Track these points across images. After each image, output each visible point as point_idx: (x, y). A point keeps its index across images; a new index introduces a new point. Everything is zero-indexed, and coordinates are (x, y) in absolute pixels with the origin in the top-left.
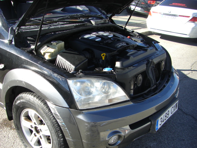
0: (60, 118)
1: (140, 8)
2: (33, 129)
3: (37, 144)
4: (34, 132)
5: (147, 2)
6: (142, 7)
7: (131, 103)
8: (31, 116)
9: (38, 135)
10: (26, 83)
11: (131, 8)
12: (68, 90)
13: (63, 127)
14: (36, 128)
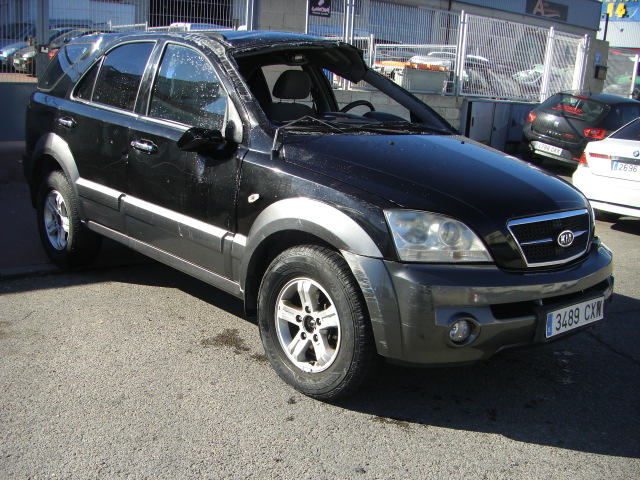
0: (366, 277)
1: (561, 150)
2: (301, 325)
3: (304, 357)
4: (302, 329)
5: (581, 134)
6: (565, 147)
7: (495, 268)
8: (303, 292)
9: (309, 336)
10: (305, 222)
11: (534, 150)
12: (386, 231)
13: (369, 295)
14: (308, 319)
